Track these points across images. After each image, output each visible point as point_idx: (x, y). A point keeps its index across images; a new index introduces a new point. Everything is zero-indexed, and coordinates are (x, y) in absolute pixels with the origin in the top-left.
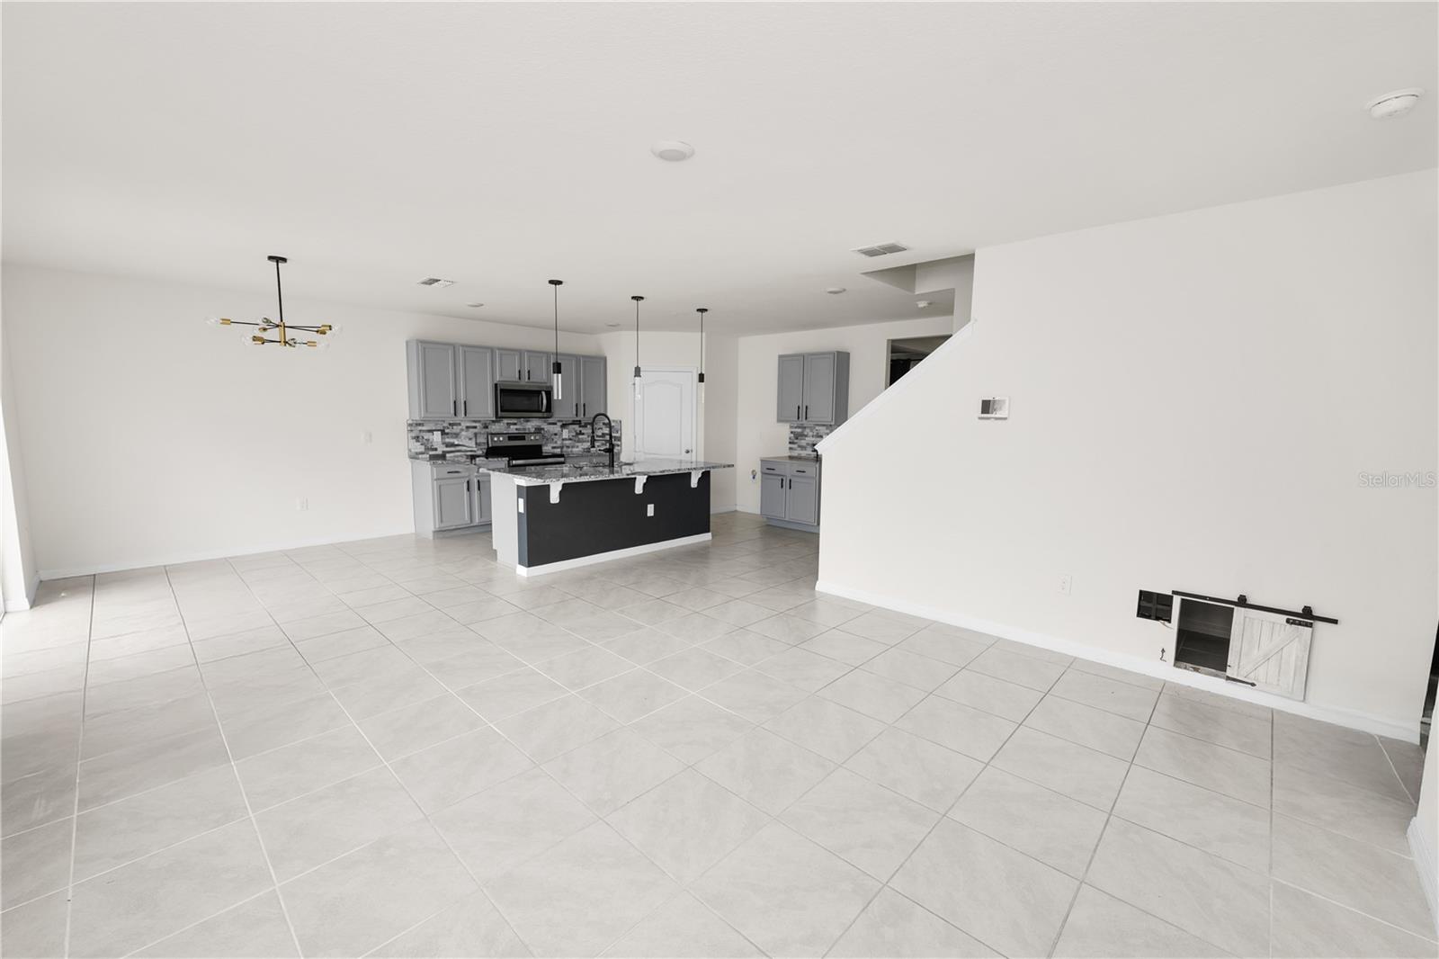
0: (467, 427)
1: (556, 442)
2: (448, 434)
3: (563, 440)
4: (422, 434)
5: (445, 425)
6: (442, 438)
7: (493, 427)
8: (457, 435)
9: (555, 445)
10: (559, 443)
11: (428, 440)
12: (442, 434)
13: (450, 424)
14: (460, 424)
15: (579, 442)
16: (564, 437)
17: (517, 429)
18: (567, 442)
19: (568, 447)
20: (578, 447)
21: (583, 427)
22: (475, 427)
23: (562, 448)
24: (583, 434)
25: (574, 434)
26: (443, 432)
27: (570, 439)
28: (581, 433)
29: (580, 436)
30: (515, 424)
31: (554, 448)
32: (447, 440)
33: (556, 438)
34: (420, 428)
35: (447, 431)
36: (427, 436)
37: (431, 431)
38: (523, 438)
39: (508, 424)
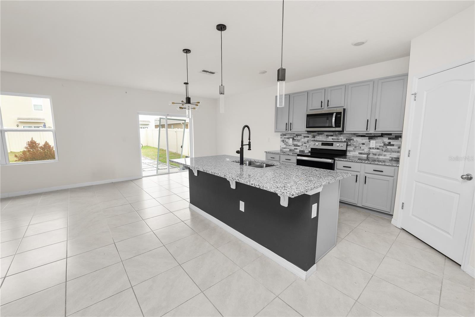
0: (304, 137)
1: (363, 150)
2: (295, 140)
3: (370, 148)
4: (285, 139)
5: (294, 135)
6: (293, 142)
7: (318, 137)
8: (298, 141)
9: (361, 152)
10: (366, 150)
11: (287, 142)
12: (293, 140)
13: (296, 135)
14: (301, 135)
15: (386, 151)
16: (371, 146)
17: (332, 139)
18: (375, 151)
19: (375, 155)
20: (385, 156)
21: (393, 139)
22: (308, 137)
23: (368, 154)
24: (393, 145)
25: (382, 145)
26: (293, 139)
27: (378, 149)
28: (389, 144)
29: (388, 147)
30: (332, 136)
31: (361, 153)
32: (295, 143)
33: (363, 147)
34: (285, 137)
35: (295, 138)
36: (287, 140)
37: (288, 138)
38: (332, 145)
39: (327, 135)
